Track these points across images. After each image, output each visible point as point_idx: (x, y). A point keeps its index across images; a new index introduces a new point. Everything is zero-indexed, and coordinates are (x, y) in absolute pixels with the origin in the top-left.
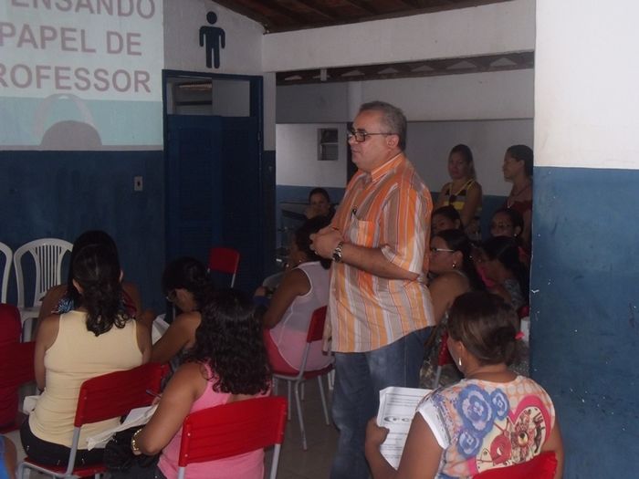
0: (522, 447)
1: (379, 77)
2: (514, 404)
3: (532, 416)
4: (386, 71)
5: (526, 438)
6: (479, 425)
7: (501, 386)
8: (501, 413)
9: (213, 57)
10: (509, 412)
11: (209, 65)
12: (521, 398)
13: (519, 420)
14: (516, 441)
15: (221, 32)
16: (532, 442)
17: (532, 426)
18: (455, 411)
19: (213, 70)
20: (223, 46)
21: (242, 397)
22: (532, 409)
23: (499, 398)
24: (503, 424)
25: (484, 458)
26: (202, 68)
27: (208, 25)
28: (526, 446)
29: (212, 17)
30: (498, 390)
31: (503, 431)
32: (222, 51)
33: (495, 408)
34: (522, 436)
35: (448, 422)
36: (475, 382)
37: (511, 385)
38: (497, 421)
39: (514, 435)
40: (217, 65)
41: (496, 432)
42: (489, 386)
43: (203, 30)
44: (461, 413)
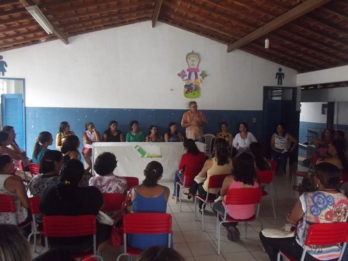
0: (339, 216)
1: (340, 86)
2: (336, 201)
3: (343, 206)
4: (342, 85)
5: (340, 214)
6: (321, 206)
7: (331, 194)
8: (330, 204)
9: (280, 82)
10: (334, 204)
11: (279, 84)
12: (339, 200)
13: (338, 207)
14: (336, 214)
15: (283, 74)
16: (343, 216)
17: (343, 210)
18: (311, 200)
19: (280, 86)
20: (284, 78)
21: (248, 186)
22: (344, 204)
23: (330, 198)
24: (331, 208)
25: (322, 217)
26: (276, 85)
27: (279, 72)
28: (340, 216)
29: (280, 70)
30: (330, 196)
31: (331, 210)
32: (283, 80)
33: (328, 202)
34: (339, 213)
35: (307, 203)
36: (322, 192)
37: (335, 195)
38: (329, 206)
39: (335, 212)
40: (281, 84)
41: (328, 210)
42: (327, 194)
43: (277, 74)
44: (313, 201)
